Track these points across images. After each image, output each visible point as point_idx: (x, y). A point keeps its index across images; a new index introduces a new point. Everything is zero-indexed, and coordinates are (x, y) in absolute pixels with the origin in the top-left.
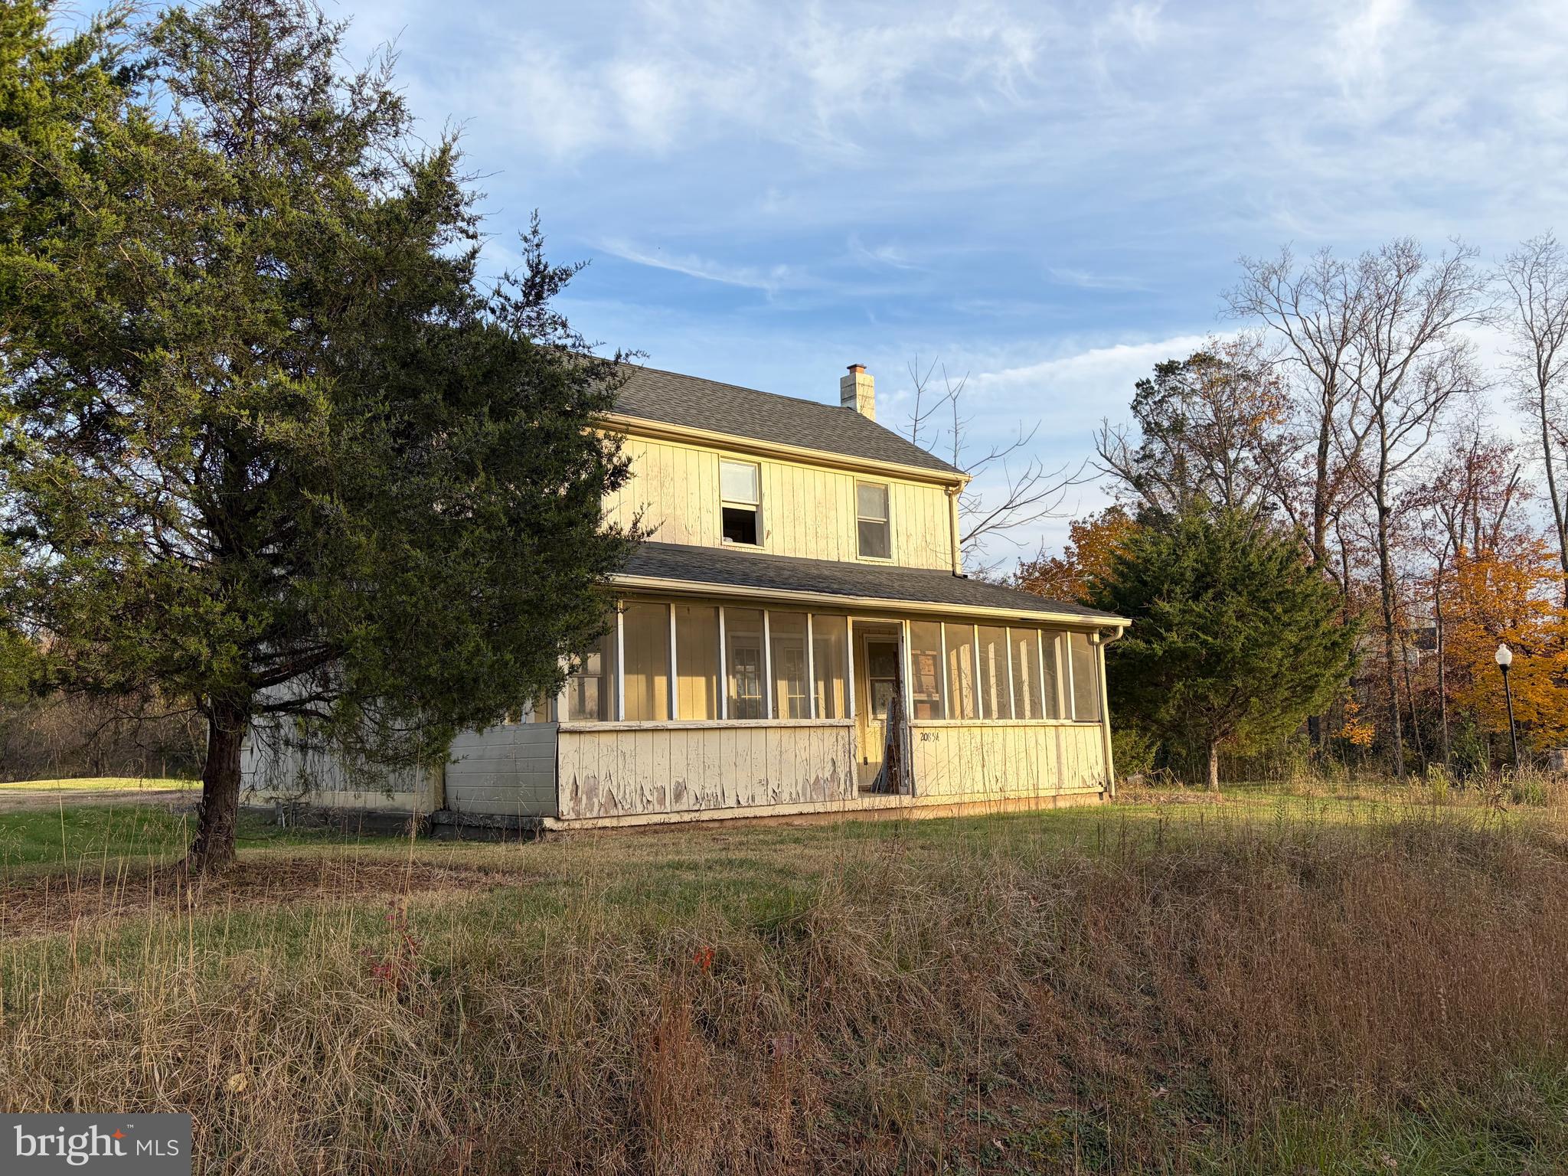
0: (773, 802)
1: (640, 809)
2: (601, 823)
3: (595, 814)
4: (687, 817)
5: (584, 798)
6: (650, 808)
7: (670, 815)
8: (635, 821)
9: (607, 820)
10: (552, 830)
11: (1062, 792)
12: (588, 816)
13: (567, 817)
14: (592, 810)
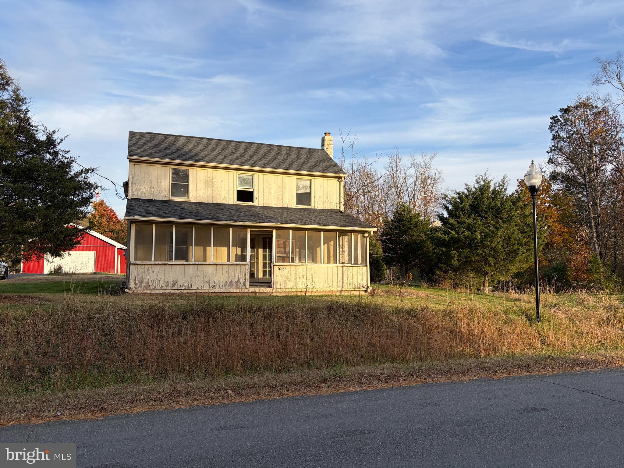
0: (212, 288)
1: (159, 288)
2: (145, 292)
3: (142, 289)
4: (177, 291)
5: (139, 284)
6: (163, 288)
7: (171, 291)
8: (158, 292)
9: (147, 291)
10: (127, 293)
11: (344, 289)
12: (140, 289)
13: (133, 289)
14: (141, 287)
